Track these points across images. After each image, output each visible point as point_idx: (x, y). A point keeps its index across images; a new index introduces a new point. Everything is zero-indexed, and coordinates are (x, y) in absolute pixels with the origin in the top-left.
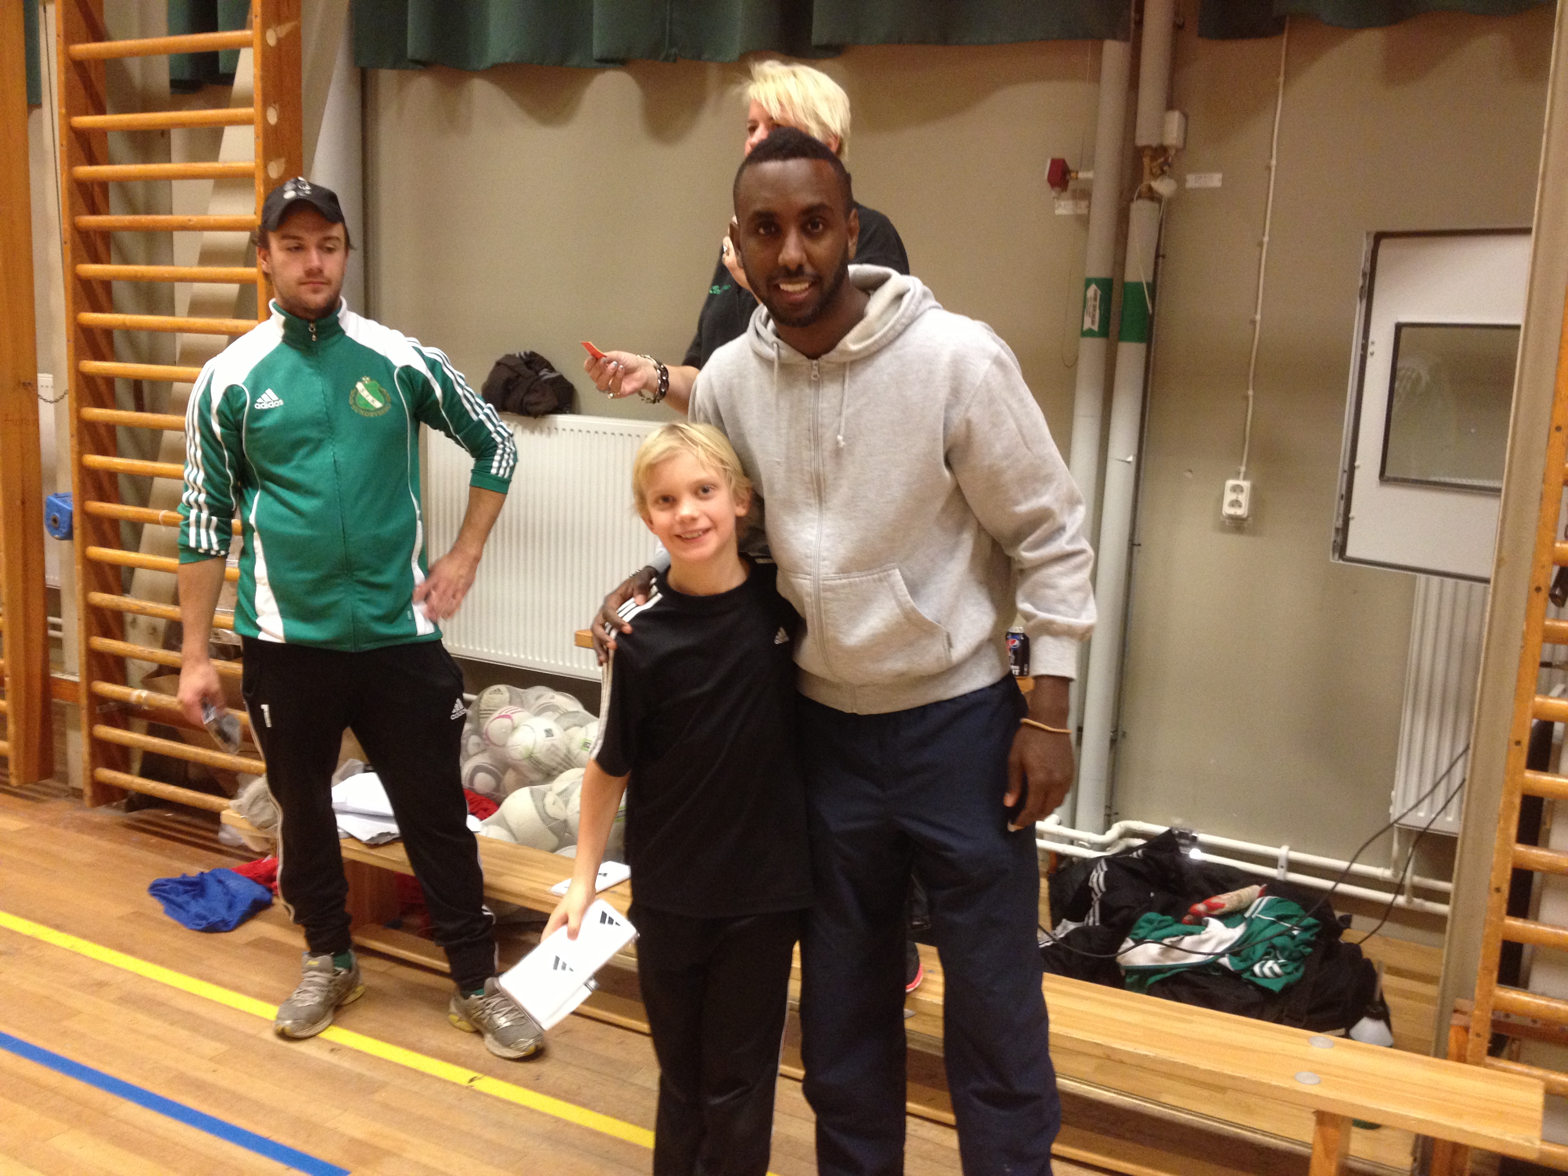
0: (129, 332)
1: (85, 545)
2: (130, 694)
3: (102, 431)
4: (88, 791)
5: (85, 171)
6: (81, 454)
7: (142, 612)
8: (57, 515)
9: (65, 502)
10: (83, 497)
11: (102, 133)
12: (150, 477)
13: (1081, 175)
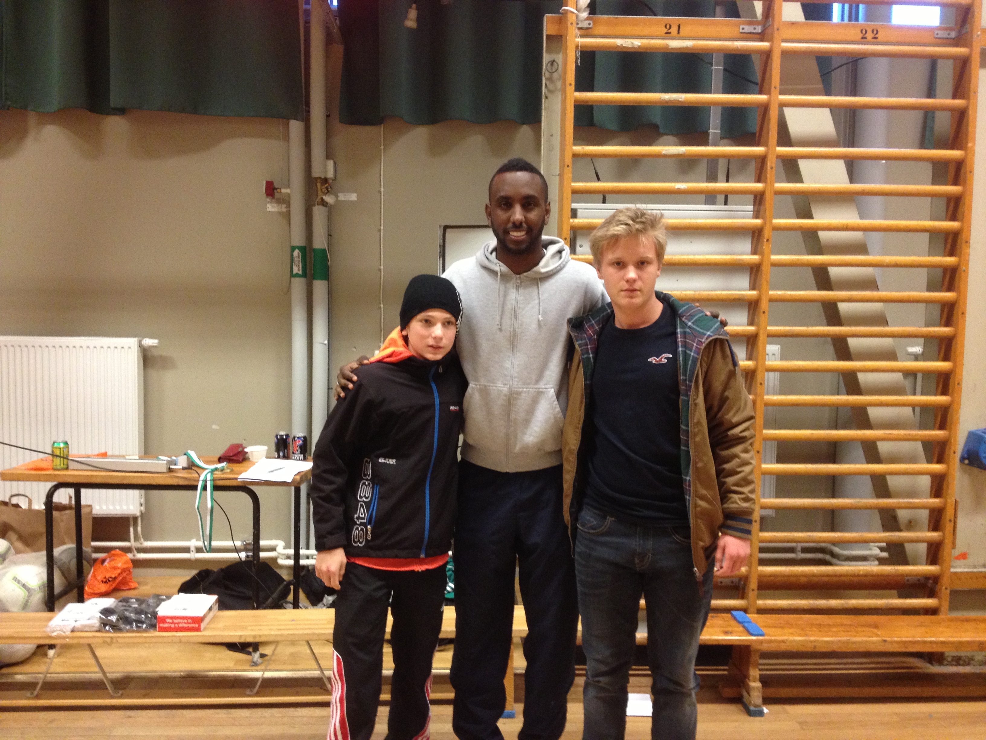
13: (283, 191)
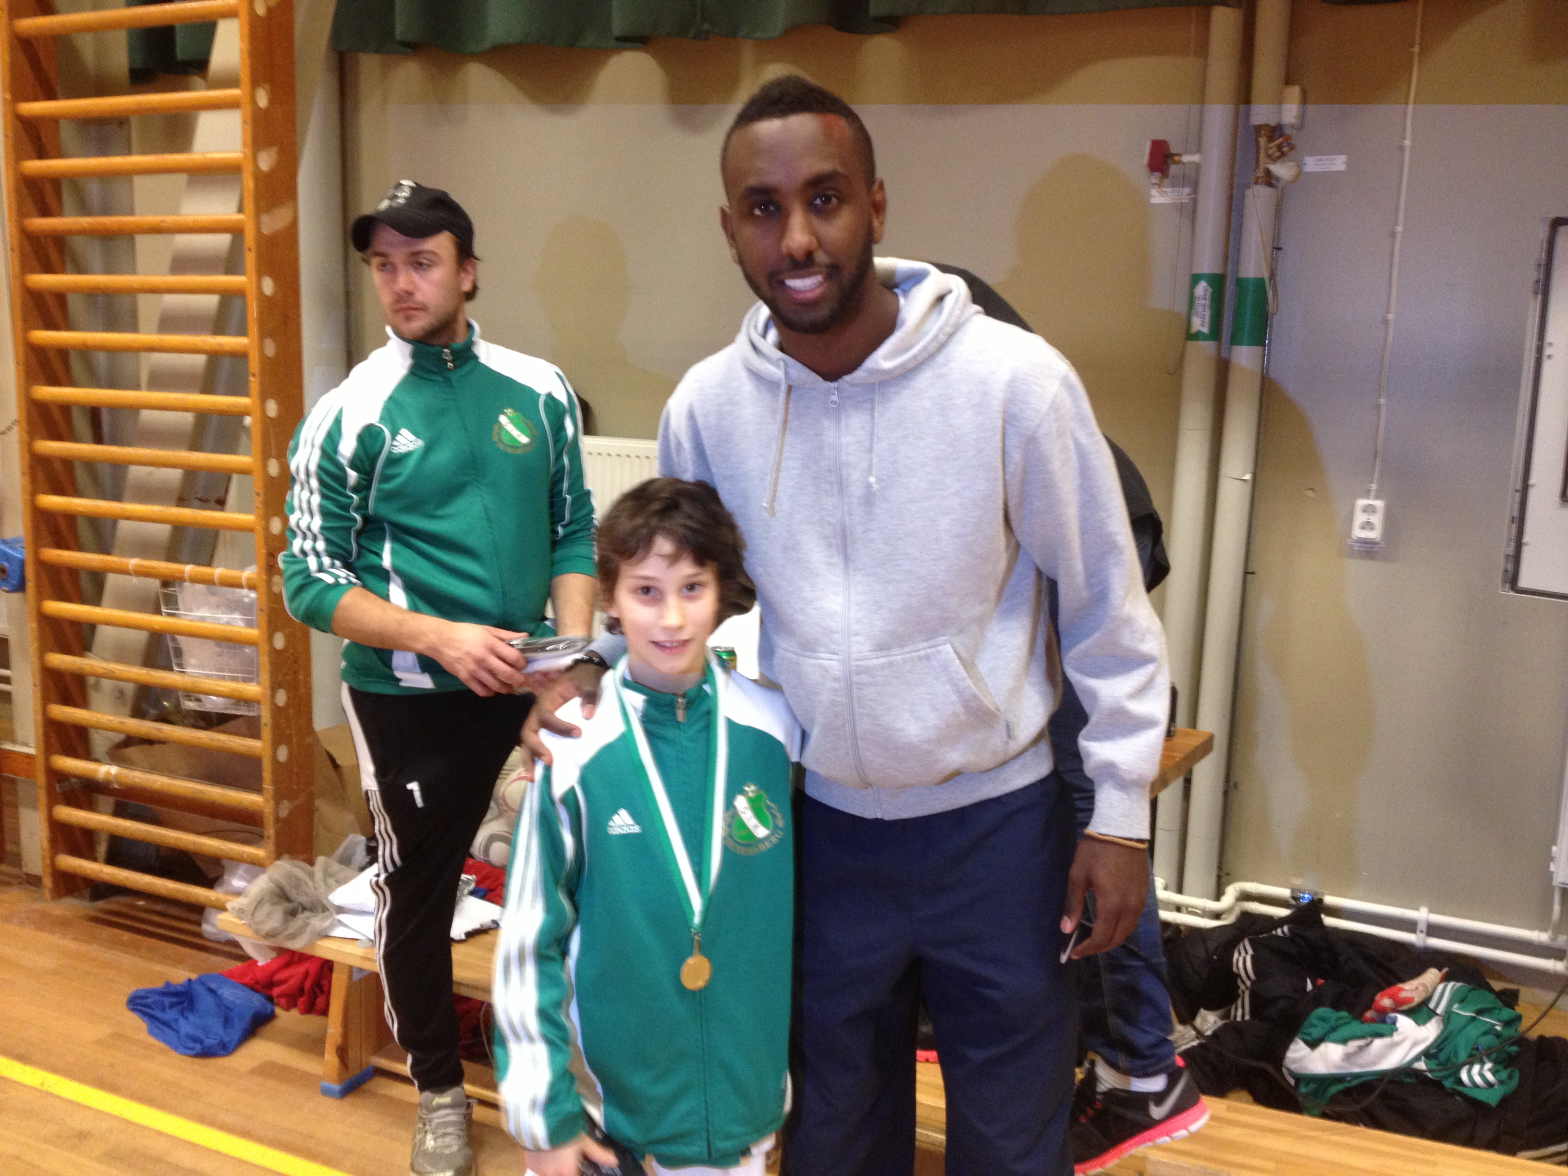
0: (86, 352)
1: (40, 597)
2: (96, 771)
3: (58, 466)
4: (48, 882)
5: (35, 166)
6: (34, 493)
7: (111, 676)
8: (6, 564)
9: (14, 549)
10: (37, 543)
11: (54, 121)
12: (114, 520)
13: (1187, 158)
